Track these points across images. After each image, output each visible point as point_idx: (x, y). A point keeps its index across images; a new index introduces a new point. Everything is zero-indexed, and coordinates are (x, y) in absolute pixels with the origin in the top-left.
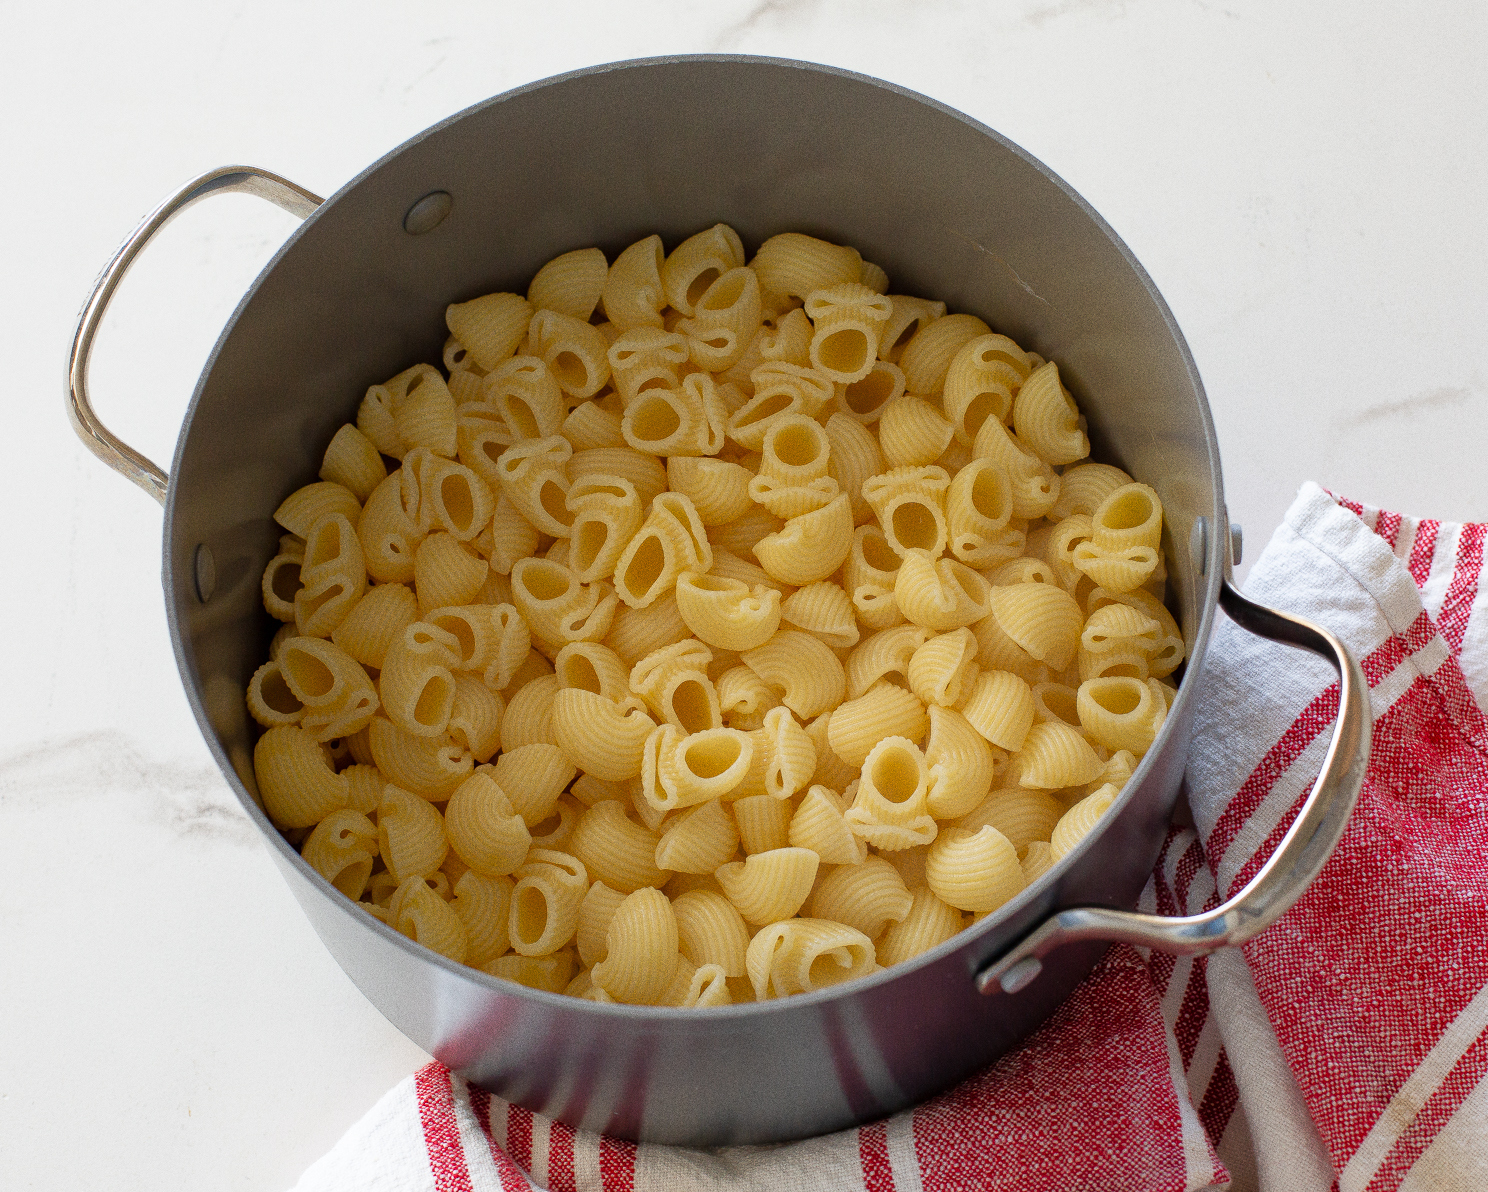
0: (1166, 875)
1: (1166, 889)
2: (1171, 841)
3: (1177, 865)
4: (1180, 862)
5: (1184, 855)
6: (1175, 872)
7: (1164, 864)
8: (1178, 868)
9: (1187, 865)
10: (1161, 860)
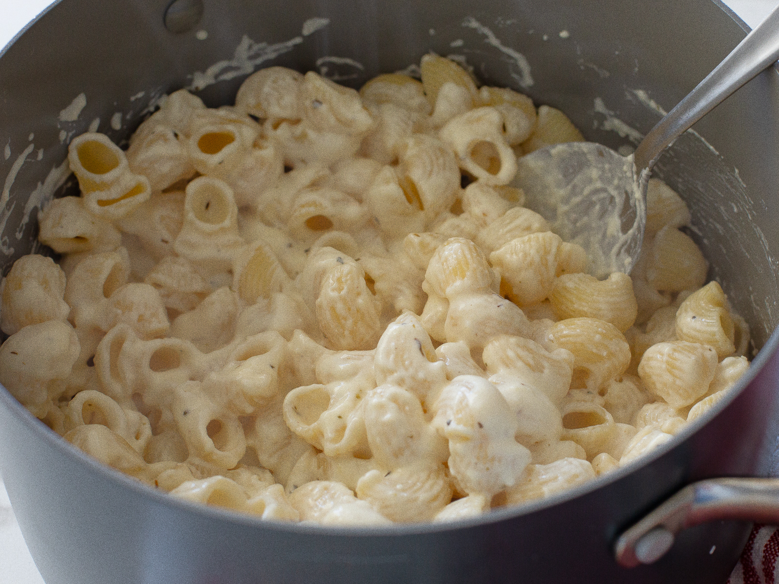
0: (754, 560)
1: (755, 574)
2: (757, 533)
3: (763, 549)
4: (766, 546)
5: (769, 541)
6: (762, 554)
7: (752, 551)
8: (764, 551)
9: (772, 547)
10: (749, 548)
